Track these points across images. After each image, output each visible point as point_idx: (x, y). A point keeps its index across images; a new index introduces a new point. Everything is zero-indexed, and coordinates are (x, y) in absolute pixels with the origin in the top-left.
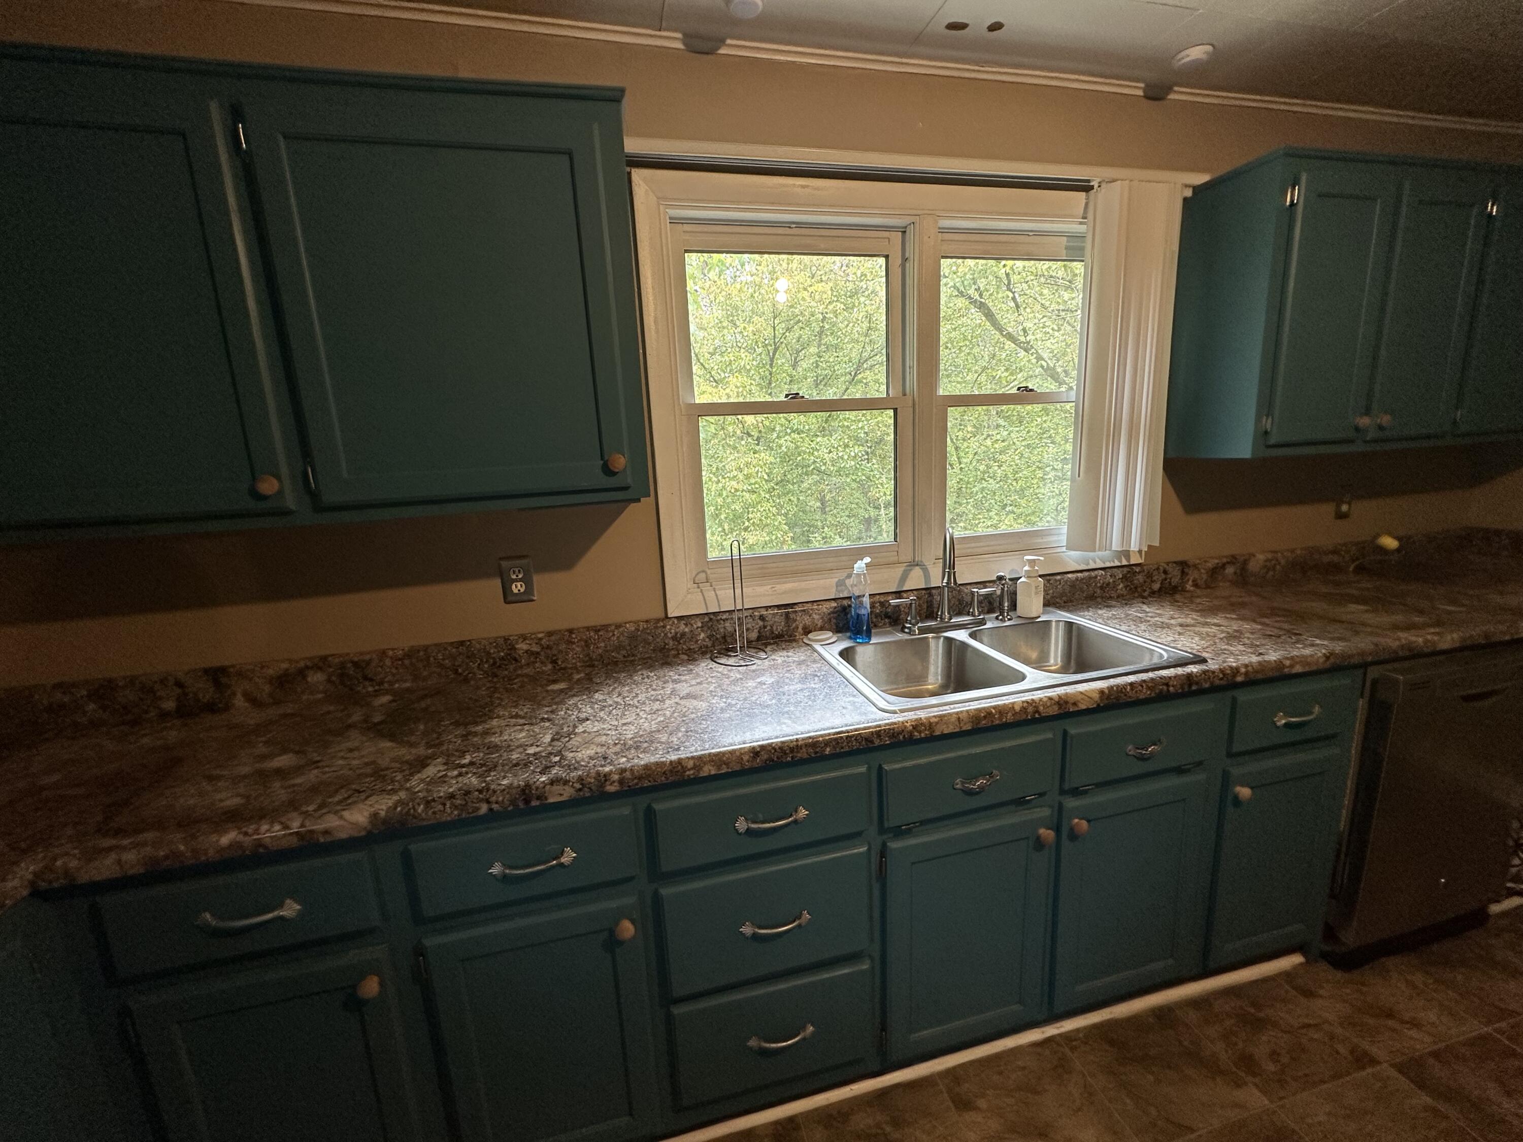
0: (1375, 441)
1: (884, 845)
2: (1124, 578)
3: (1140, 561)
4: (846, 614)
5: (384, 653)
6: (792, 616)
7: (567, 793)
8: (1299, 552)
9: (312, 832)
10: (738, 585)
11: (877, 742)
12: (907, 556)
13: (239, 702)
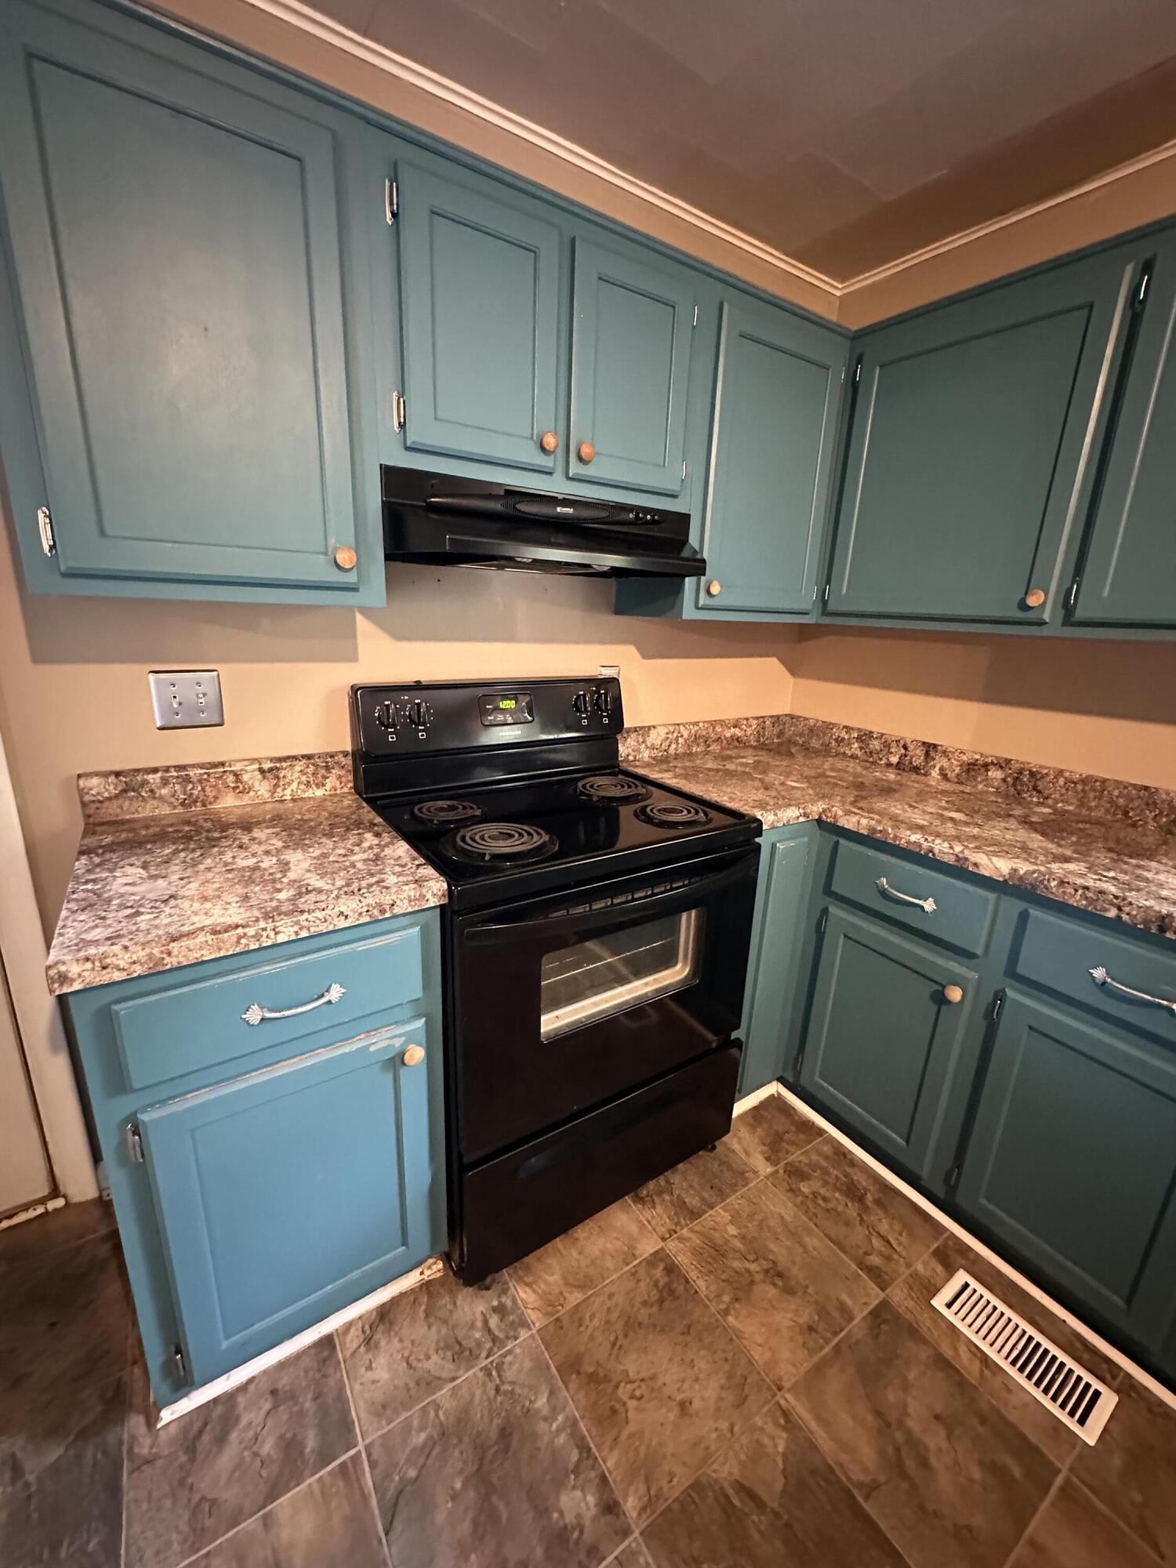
5: (1061, 772)
9: (966, 859)
13: (935, 773)
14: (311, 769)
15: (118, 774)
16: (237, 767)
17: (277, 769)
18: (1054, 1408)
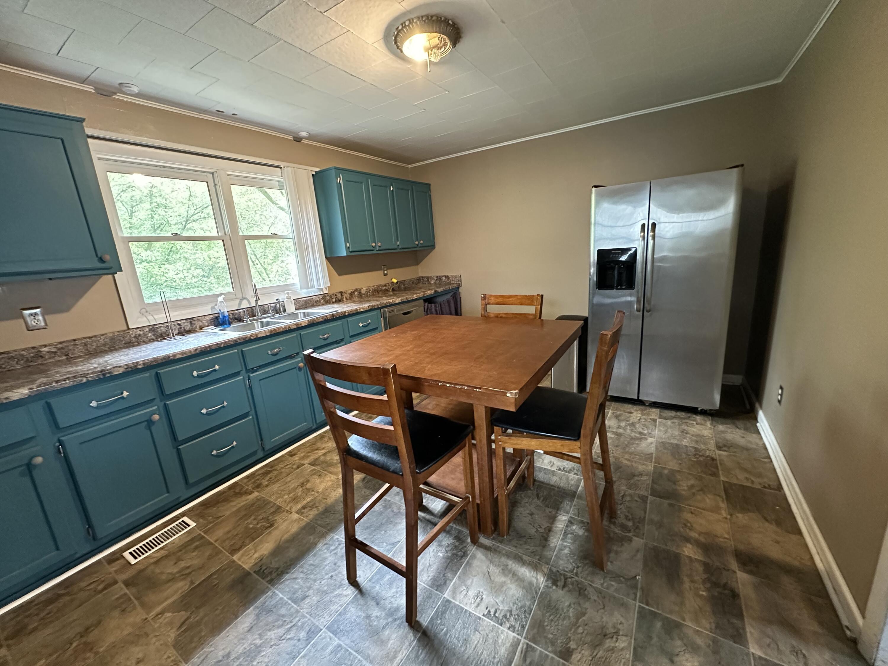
0: (379, 250)
1: (249, 376)
2: (323, 298)
3: (327, 292)
4: (218, 319)
6: (193, 322)
7: (121, 370)
8: (375, 286)
11: (239, 341)
12: (240, 296)
18: (183, 532)
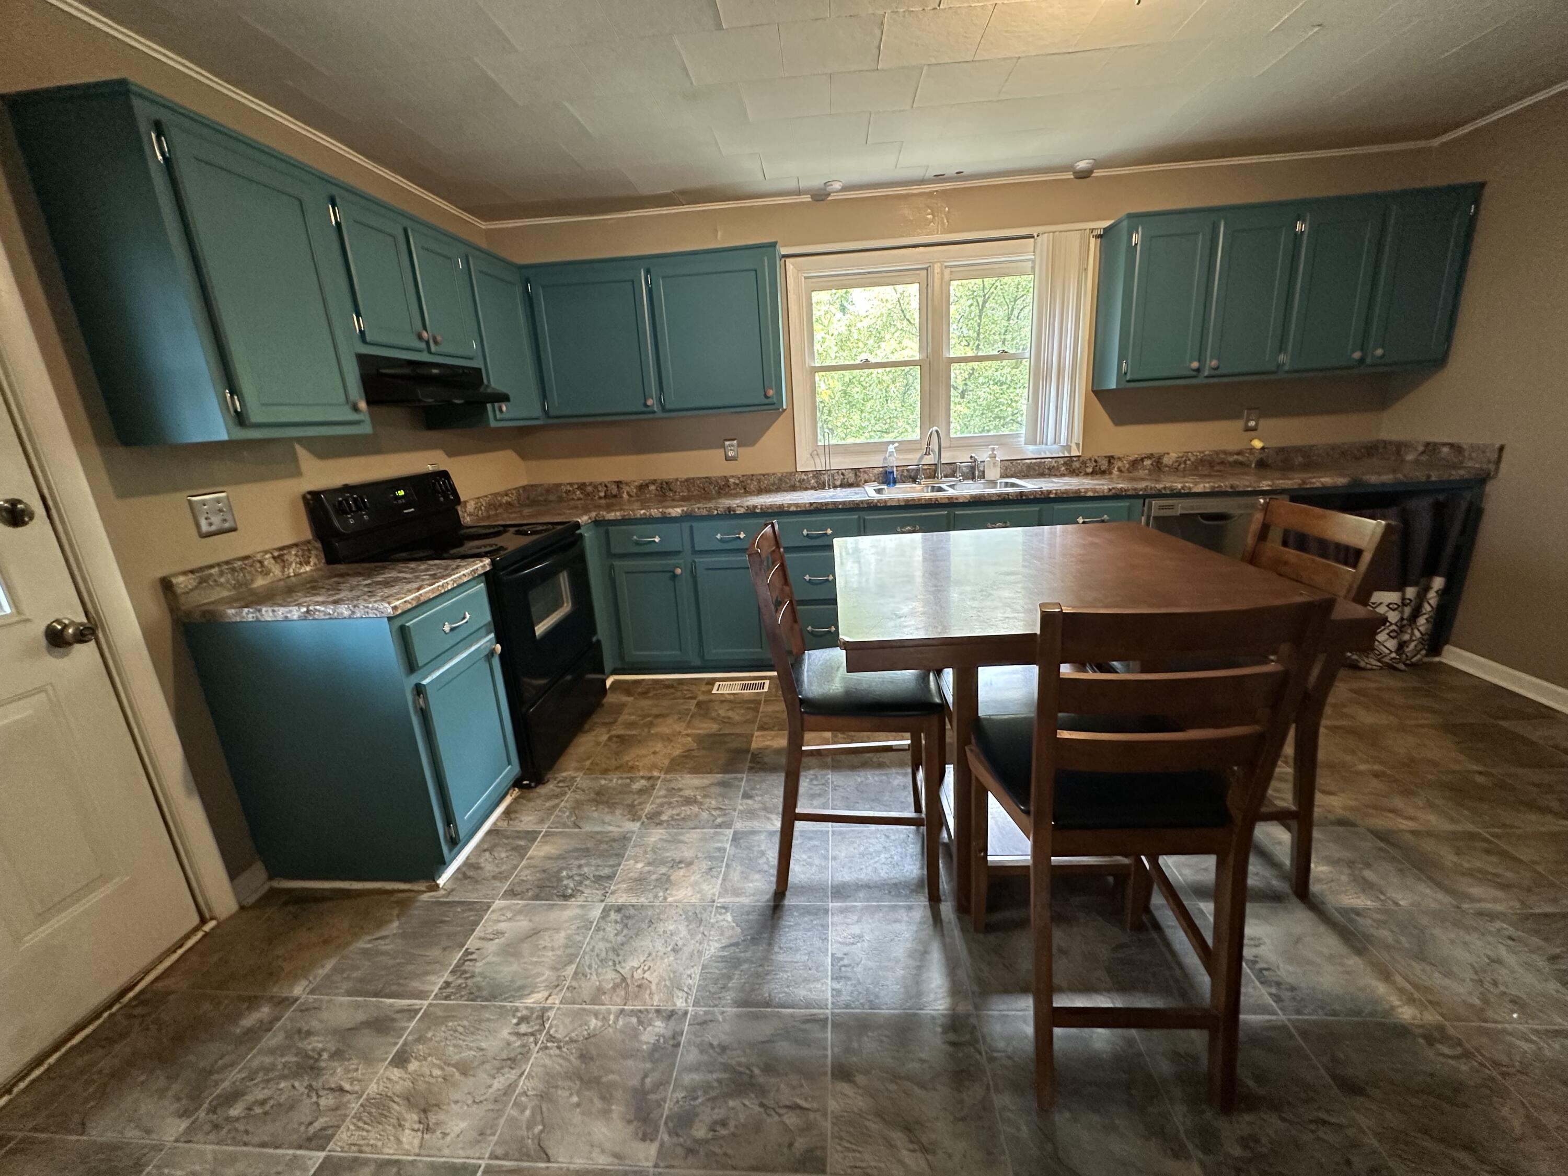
0: (1211, 376)
2: (1065, 464)
3: (1078, 454)
4: (885, 475)
5: (677, 480)
6: (858, 474)
7: (743, 511)
8: (1207, 453)
10: (827, 456)
11: (861, 505)
13: (625, 496)
14: (300, 553)
15: (192, 572)
16: (259, 557)
17: (283, 555)
18: (756, 691)
